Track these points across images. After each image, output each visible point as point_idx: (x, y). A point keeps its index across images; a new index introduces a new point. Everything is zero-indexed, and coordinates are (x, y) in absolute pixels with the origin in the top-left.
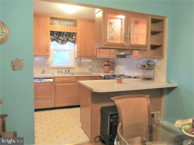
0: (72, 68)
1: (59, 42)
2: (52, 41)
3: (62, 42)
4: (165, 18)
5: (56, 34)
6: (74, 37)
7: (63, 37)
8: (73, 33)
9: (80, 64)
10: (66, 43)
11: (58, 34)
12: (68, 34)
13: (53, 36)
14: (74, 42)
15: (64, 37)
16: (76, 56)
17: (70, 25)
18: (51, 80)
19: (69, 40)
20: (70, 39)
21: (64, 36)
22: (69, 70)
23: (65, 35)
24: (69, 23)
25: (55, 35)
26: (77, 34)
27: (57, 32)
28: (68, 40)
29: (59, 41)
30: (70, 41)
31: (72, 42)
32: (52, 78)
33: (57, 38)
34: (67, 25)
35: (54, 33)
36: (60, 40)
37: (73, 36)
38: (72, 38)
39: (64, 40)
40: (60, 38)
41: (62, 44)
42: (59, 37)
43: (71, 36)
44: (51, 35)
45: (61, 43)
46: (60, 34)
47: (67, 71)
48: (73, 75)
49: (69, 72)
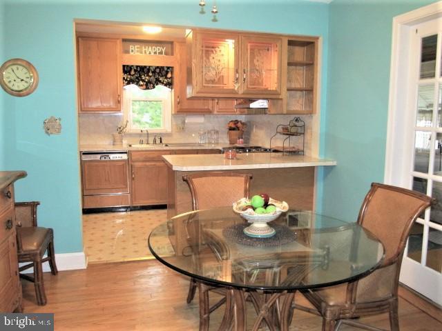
0: (168, 135)
1: (142, 85)
2: (128, 83)
3: (147, 85)
4: (318, 38)
5: (135, 71)
6: (169, 75)
7: (148, 75)
8: (168, 68)
10: (154, 87)
11: (139, 69)
12: (158, 70)
13: (130, 74)
14: (169, 85)
15: (151, 76)
17: (161, 53)
19: (160, 82)
20: (161, 79)
21: (150, 74)
22: (161, 139)
23: (152, 72)
24: (158, 49)
25: (133, 73)
26: (175, 69)
27: (137, 67)
28: (158, 82)
29: (141, 83)
30: (163, 83)
31: (166, 85)
32: (126, 153)
33: (137, 78)
34: (155, 53)
35: (131, 69)
36: (143, 81)
37: (167, 72)
38: (166, 78)
39: (149, 82)
40: (143, 77)
41: (147, 88)
42: (140, 76)
43: (164, 73)
44: (125, 72)
45: (145, 87)
46: (142, 70)
47: (158, 141)
49: (161, 142)
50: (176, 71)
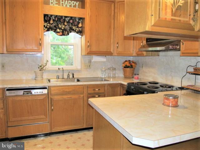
0: (78, 71)
1: (59, 32)
2: (48, 30)
3: (63, 32)
5: (54, 20)
6: (80, 25)
7: (64, 25)
8: (80, 19)
9: (89, 65)
10: (68, 34)
11: (56, 20)
12: (71, 21)
13: (49, 23)
14: (80, 32)
15: (66, 25)
16: (84, 54)
18: (45, 91)
19: (73, 30)
20: (74, 28)
21: (66, 24)
22: (73, 74)
23: (67, 22)
25: (51, 22)
28: (71, 30)
29: (58, 30)
30: (75, 31)
31: (77, 33)
32: (46, 88)
33: (55, 26)
35: (50, 19)
36: (60, 29)
37: (79, 23)
38: (78, 27)
39: (65, 30)
40: (60, 26)
41: (63, 34)
42: (58, 25)
43: (76, 23)
44: (45, 21)
45: (61, 33)
46: (60, 19)
47: (71, 76)
48: (79, 83)
49: (73, 77)
50: (87, 21)
